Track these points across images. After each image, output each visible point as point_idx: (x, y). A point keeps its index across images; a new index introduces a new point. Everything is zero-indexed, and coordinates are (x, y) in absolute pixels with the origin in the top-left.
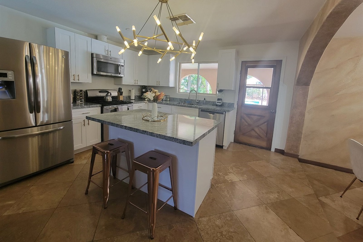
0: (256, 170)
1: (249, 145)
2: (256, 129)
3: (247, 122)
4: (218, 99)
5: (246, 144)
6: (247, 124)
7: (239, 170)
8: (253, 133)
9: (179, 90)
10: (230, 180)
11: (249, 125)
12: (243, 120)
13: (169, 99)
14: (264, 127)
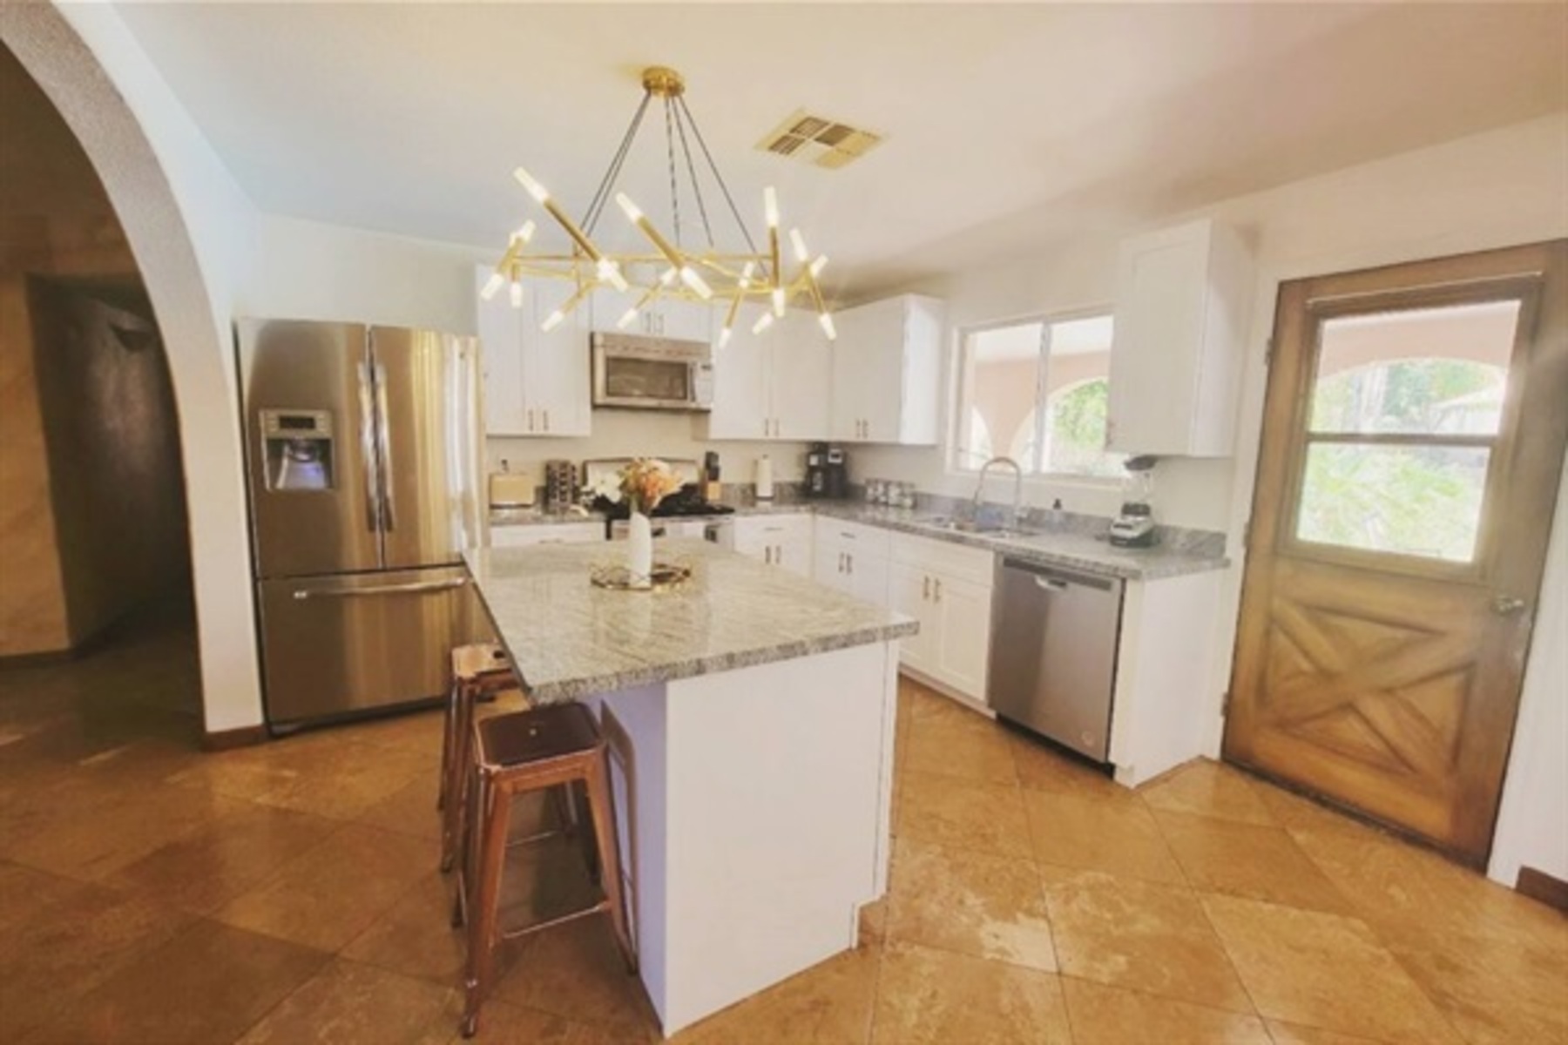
0: (1235, 957)
1: (1322, 799)
2: (1377, 710)
3: (1306, 654)
4: (1128, 509)
5: (1296, 787)
6: (1305, 665)
7: (1108, 916)
8: (1350, 730)
9: (956, 459)
10: (1001, 951)
11: (1326, 675)
12: (1281, 640)
13: (908, 502)
14: (1438, 703)
